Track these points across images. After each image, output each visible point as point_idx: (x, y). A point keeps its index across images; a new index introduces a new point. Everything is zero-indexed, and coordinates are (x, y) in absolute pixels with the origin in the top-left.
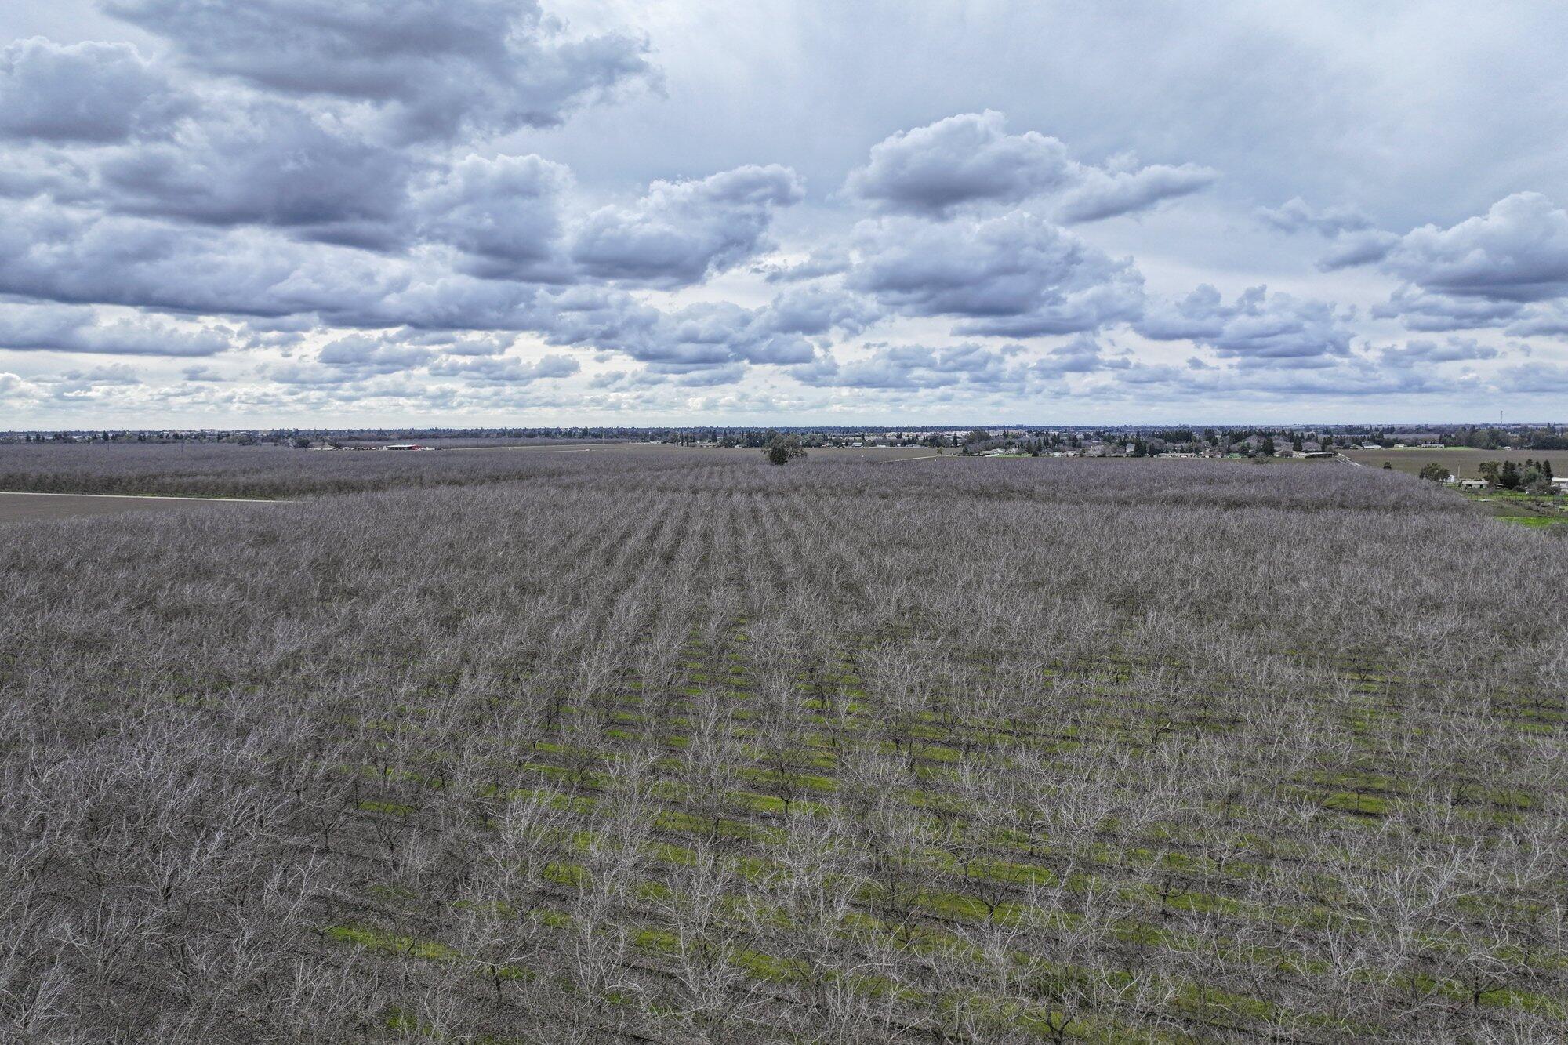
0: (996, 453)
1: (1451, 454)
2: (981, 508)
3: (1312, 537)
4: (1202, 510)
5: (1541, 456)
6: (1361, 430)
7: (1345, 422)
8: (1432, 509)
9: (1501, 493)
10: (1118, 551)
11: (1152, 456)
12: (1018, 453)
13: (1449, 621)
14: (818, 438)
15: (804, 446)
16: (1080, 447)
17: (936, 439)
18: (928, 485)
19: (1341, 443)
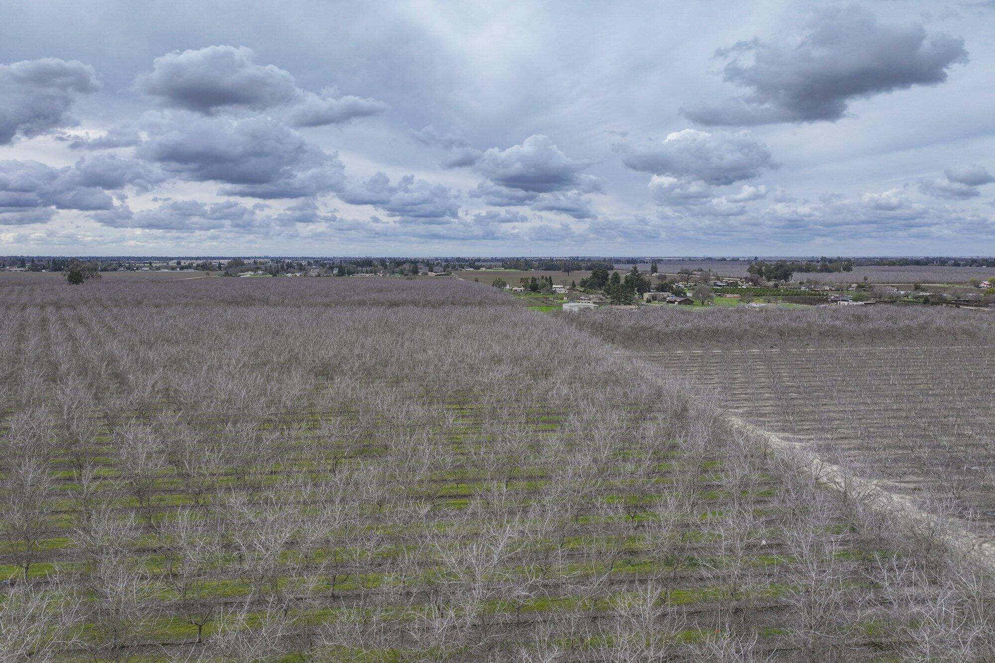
0: (248, 274)
1: (507, 273)
2: (230, 312)
3: (436, 323)
4: (374, 309)
5: (547, 274)
6: (464, 260)
7: (456, 256)
8: (498, 304)
9: (530, 294)
10: (321, 337)
11: (349, 275)
12: (263, 274)
13: (506, 369)
14: (114, 265)
15: (102, 270)
16: (304, 270)
17: (206, 265)
18: (193, 297)
19: (454, 267)
